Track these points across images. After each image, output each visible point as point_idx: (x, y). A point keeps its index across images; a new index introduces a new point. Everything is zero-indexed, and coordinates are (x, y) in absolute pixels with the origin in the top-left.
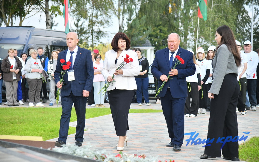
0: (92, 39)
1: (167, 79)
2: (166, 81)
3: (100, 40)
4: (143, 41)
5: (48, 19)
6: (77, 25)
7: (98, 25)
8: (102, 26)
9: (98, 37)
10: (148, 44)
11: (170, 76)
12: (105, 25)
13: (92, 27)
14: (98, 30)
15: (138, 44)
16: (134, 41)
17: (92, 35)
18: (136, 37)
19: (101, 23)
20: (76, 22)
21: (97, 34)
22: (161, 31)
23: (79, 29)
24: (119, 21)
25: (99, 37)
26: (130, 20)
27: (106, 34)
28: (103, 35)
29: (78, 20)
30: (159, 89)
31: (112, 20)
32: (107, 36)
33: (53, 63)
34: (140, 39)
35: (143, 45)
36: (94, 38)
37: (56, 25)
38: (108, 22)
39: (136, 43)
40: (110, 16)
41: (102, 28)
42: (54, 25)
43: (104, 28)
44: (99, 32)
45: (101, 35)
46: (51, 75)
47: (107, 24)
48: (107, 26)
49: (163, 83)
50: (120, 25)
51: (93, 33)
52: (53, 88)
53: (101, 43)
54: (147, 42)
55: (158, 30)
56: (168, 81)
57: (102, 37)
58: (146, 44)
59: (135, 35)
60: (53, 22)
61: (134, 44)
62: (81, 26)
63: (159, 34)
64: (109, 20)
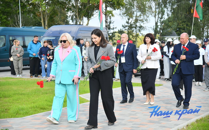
0: (136, 32)
1: (179, 62)
2: (179, 63)
3: (141, 32)
4: (170, 32)
5: (106, 19)
6: (128, 23)
7: (140, 22)
8: (143, 23)
9: (139, 30)
10: (174, 35)
11: (181, 60)
12: (145, 22)
13: (136, 24)
14: (140, 26)
15: (167, 34)
16: (164, 33)
17: (136, 29)
18: (166, 30)
19: (142, 21)
20: (127, 21)
21: (139, 28)
22: (187, 25)
23: (129, 25)
24: (155, 19)
25: (141, 30)
26: (162, 19)
27: (145, 28)
28: (143, 29)
29: (129, 19)
30: (175, 69)
31: (150, 18)
32: (146, 29)
33: (86, 50)
34: (168, 31)
35: (171, 35)
36: (137, 31)
37: (113, 23)
38: (146, 20)
39: (165, 34)
40: (148, 16)
41: (142, 24)
42: (112, 22)
43: (144, 24)
44: (141, 27)
45: (141, 29)
46: (84, 58)
47: (146, 21)
48: (146, 23)
49: (177, 65)
50: (156, 22)
51: (137, 28)
52: (86, 67)
53: (141, 34)
54: (174, 33)
55: (185, 25)
56: (180, 63)
57: (142, 30)
58: (173, 35)
59: (165, 28)
60: (111, 21)
61: (164, 34)
62: (131, 23)
63: (186, 27)
64: (148, 19)
